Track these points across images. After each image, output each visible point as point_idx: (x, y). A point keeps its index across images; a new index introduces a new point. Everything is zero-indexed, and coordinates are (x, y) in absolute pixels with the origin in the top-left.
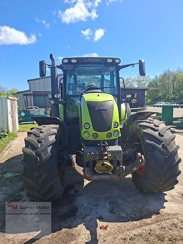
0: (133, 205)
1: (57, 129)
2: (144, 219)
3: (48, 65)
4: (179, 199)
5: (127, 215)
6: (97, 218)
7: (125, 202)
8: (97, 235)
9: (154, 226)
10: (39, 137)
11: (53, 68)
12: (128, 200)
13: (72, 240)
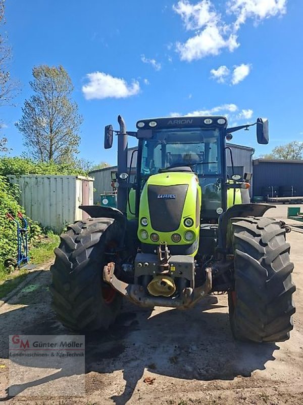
0: (211, 357)
1: (107, 224)
2: (219, 380)
3: (116, 132)
4: (298, 359)
5: (195, 369)
6: (146, 366)
7: (202, 349)
8: (134, 389)
9: (228, 392)
10: (78, 234)
11: (121, 135)
12: (208, 347)
13: (97, 389)
